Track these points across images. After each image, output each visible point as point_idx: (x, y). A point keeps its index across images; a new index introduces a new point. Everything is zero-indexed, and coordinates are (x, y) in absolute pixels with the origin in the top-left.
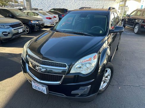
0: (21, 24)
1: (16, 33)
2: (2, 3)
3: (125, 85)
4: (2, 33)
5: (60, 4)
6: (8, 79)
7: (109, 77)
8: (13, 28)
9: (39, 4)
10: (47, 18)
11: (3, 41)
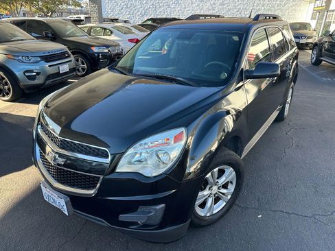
0: (68, 53)
1: (54, 74)
2: (47, 8)
3: (275, 211)
4: (24, 73)
5: (169, 6)
6: (14, 173)
7: (232, 188)
8: (47, 62)
9: (122, 9)
10: (131, 40)
11: (26, 91)
